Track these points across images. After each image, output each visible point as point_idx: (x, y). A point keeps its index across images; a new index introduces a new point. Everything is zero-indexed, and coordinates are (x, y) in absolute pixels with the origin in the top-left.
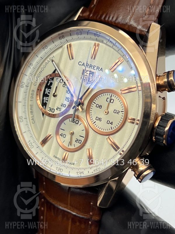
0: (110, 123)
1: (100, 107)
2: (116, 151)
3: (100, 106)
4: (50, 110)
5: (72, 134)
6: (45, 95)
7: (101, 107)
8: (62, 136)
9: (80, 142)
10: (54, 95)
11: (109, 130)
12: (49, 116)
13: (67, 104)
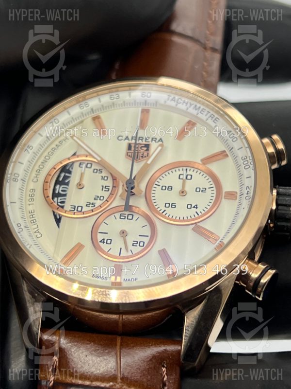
0: (193, 206)
1: (170, 188)
3: (168, 188)
4: (73, 209)
6: (56, 195)
7: (172, 188)
8: (104, 242)
9: (142, 245)
10: (80, 186)
11: (192, 216)
12: (74, 217)
13: (107, 195)
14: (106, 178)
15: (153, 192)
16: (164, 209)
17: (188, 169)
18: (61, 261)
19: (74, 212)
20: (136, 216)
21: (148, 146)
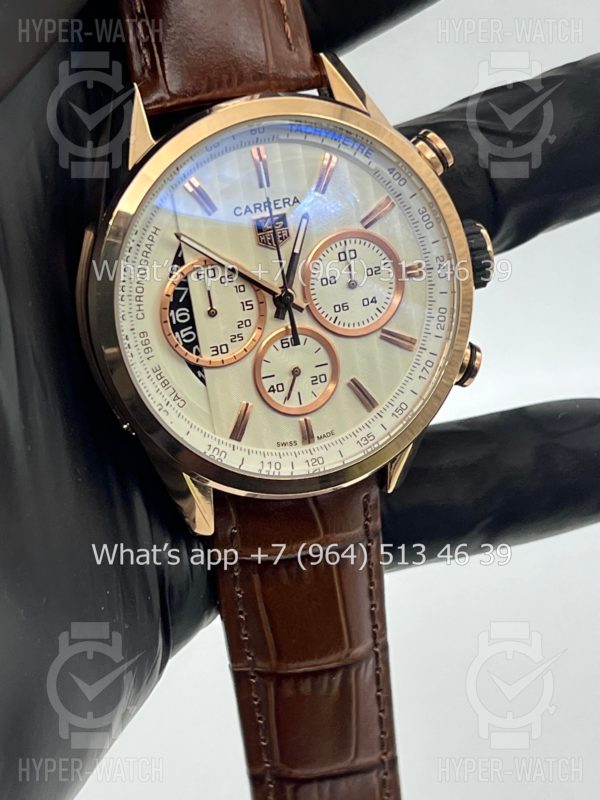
0: (370, 301)
2: (411, 349)
4: (215, 353)
5: (297, 372)
6: (176, 327)
8: (274, 391)
9: (323, 378)
10: (212, 313)
11: (374, 317)
12: (223, 365)
13: (253, 315)
14: (242, 289)
15: (312, 292)
16: (334, 315)
17: (348, 241)
18: (231, 437)
19: (221, 357)
20: (301, 338)
21: (283, 217)
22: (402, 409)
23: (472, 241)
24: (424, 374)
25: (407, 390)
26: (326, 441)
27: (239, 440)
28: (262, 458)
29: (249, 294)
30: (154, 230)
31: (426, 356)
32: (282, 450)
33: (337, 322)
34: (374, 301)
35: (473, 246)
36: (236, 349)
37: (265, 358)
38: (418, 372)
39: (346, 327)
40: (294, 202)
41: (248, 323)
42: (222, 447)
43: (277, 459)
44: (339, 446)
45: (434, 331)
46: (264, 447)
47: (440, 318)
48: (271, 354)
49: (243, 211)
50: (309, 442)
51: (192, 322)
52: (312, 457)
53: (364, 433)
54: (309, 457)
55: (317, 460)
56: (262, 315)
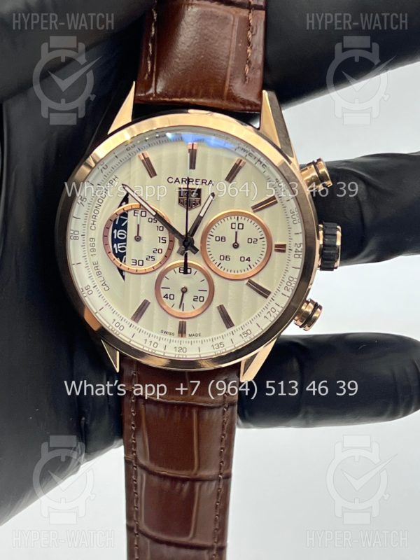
0: (245, 259)
1: (223, 239)
2: (266, 297)
4: (134, 264)
5: (184, 291)
6: (115, 241)
7: (225, 239)
8: (167, 298)
9: (201, 299)
10: (138, 239)
11: (246, 270)
12: (137, 273)
13: (165, 247)
14: (161, 229)
15: (208, 243)
16: (219, 262)
17: (240, 217)
18: (132, 318)
19: (137, 267)
20: (194, 270)
21: (199, 191)
22: (248, 334)
23: (326, 240)
24: (268, 316)
25: (254, 323)
26: (193, 339)
27: (137, 322)
28: (147, 337)
29: (165, 233)
30: (114, 177)
31: (273, 304)
32: (163, 336)
33: (220, 266)
34: (248, 259)
35: (326, 243)
36: (148, 266)
37: (166, 276)
38: (265, 313)
39: (225, 271)
40: (209, 183)
41: (160, 251)
42: (122, 323)
43: (157, 340)
44: (199, 345)
45: (283, 290)
46: (152, 331)
47: (289, 284)
48: (170, 274)
49: (174, 181)
50: (182, 336)
51: (125, 241)
52: (181, 346)
53: (218, 341)
54: (178, 345)
55: (182, 349)
56: (170, 249)
